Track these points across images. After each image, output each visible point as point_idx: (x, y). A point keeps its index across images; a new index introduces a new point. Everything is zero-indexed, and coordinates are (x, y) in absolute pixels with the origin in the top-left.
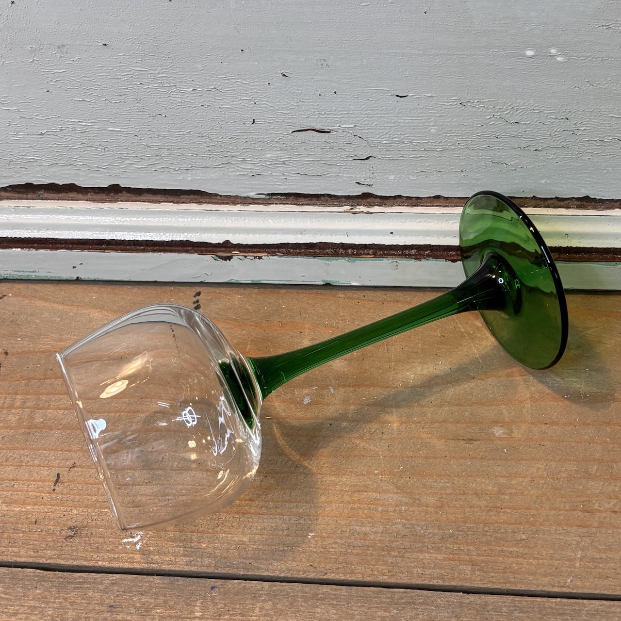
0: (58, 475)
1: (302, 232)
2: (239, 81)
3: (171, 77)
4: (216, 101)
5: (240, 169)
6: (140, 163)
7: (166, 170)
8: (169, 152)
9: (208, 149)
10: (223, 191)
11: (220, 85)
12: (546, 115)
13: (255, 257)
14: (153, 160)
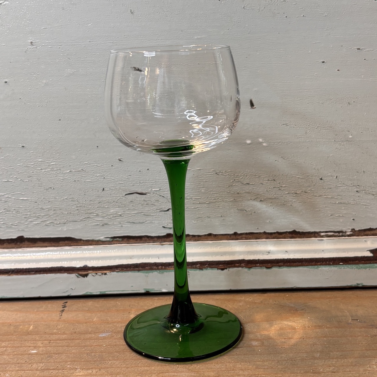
1: (131, 257)
2: (96, 164)
3: (58, 164)
4: (83, 178)
5: (95, 221)
6: (37, 221)
7: (52, 224)
8: (55, 212)
9: (77, 208)
10: (85, 237)
11: (85, 168)
12: (262, 178)
13: (102, 274)
14: (45, 218)
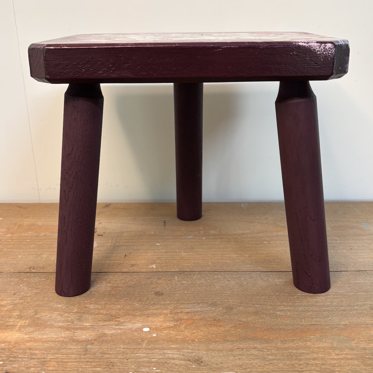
0: (126, 255)
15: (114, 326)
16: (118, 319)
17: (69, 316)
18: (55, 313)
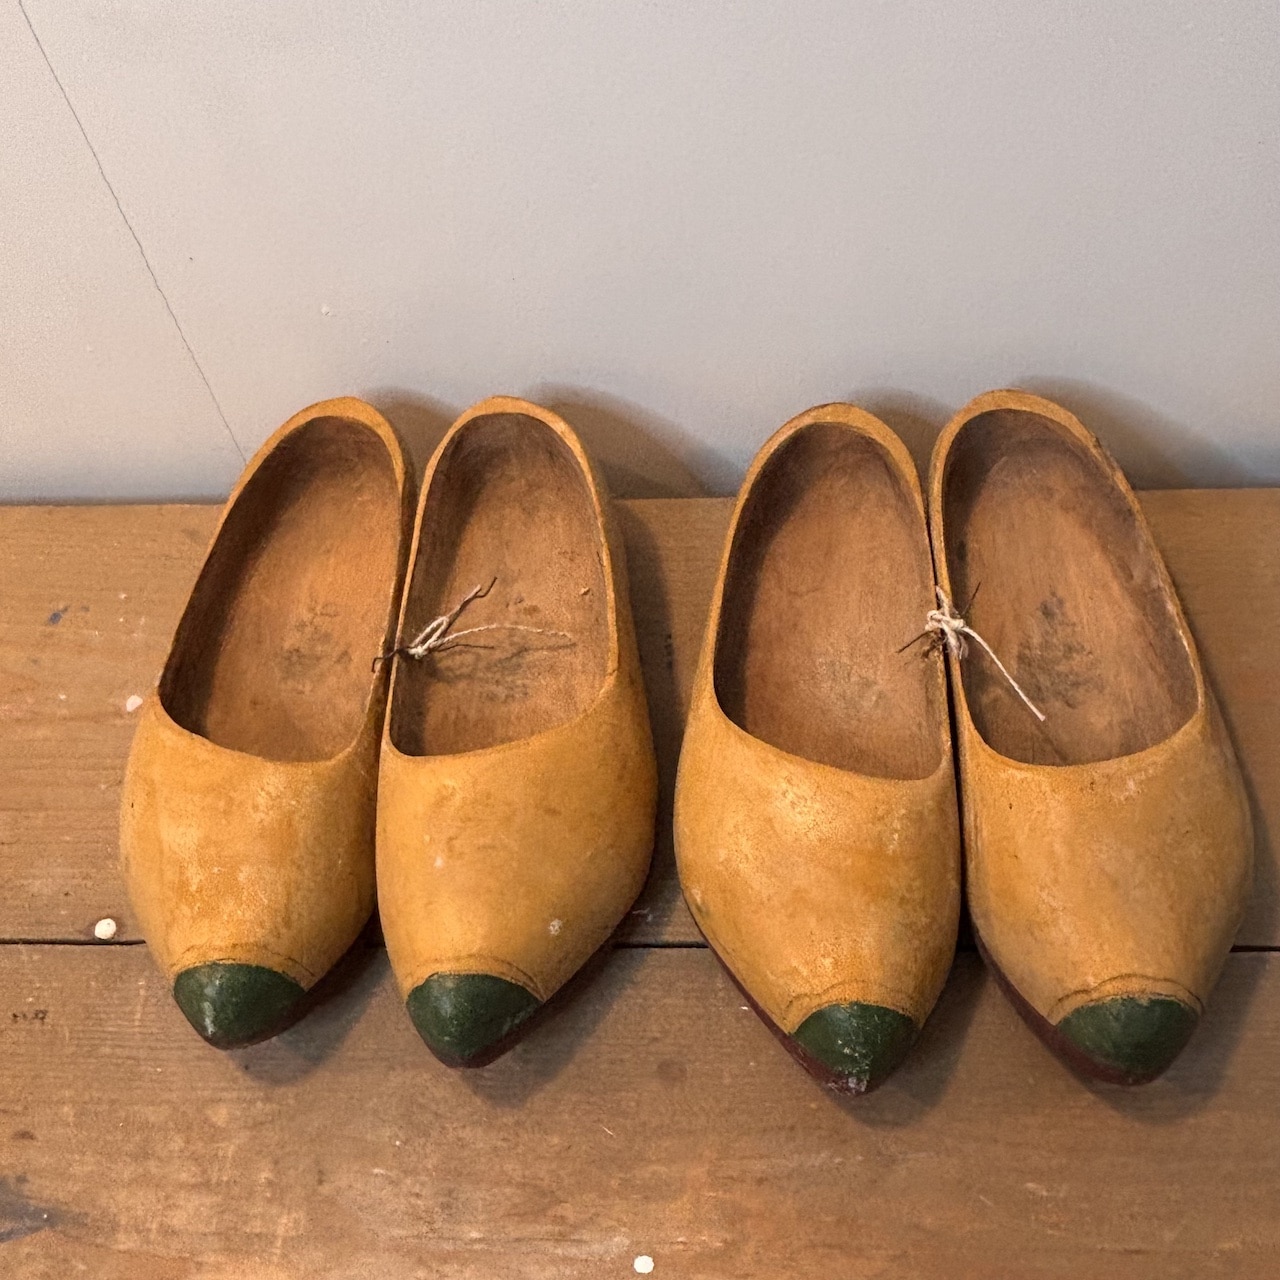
15: (549, 1246)
16: (559, 1210)
17: (417, 1189)
18: (376, 1171)
